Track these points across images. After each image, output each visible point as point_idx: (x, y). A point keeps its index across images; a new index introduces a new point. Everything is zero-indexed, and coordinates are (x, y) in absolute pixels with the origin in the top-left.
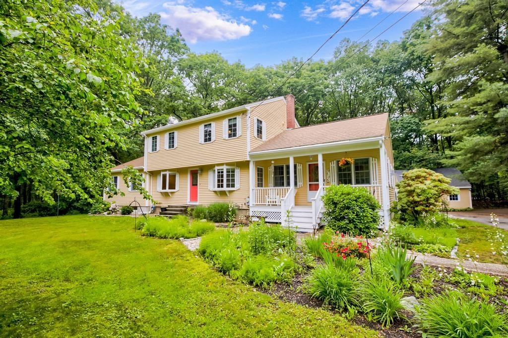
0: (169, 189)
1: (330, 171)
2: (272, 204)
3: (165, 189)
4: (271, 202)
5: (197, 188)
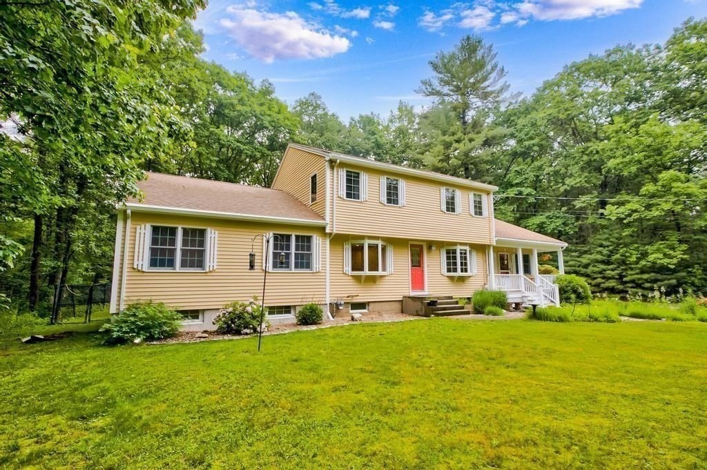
1: (512, 262)
3: (363, 270)
5: (423, 271)
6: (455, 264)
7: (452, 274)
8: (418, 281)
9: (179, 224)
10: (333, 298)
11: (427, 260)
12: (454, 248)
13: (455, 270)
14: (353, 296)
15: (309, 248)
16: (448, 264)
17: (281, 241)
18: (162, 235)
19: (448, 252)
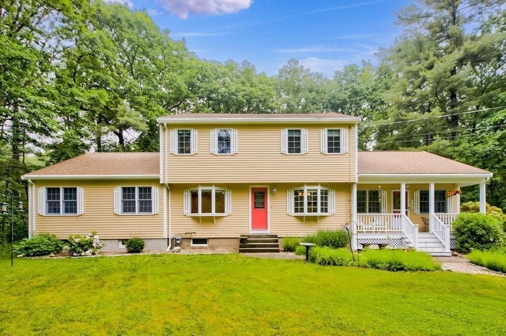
0: (216, 212)
1: (413, 199)
2: (380, 230)
3: (197, 212)
4: (379, 229)
5: (267, 211)
6: (302, 204)
7: (299, 214)
8: (260, 220)
9: (60, 185)
10: (174, 234)
11: (270, 201)
12: (301, 188)
13: (302, 211)
14: (191, 233)
15: (150, 197)
16: (296, 204)
17: (128, 192)
18: (52, 193)
19: (296, 193)
